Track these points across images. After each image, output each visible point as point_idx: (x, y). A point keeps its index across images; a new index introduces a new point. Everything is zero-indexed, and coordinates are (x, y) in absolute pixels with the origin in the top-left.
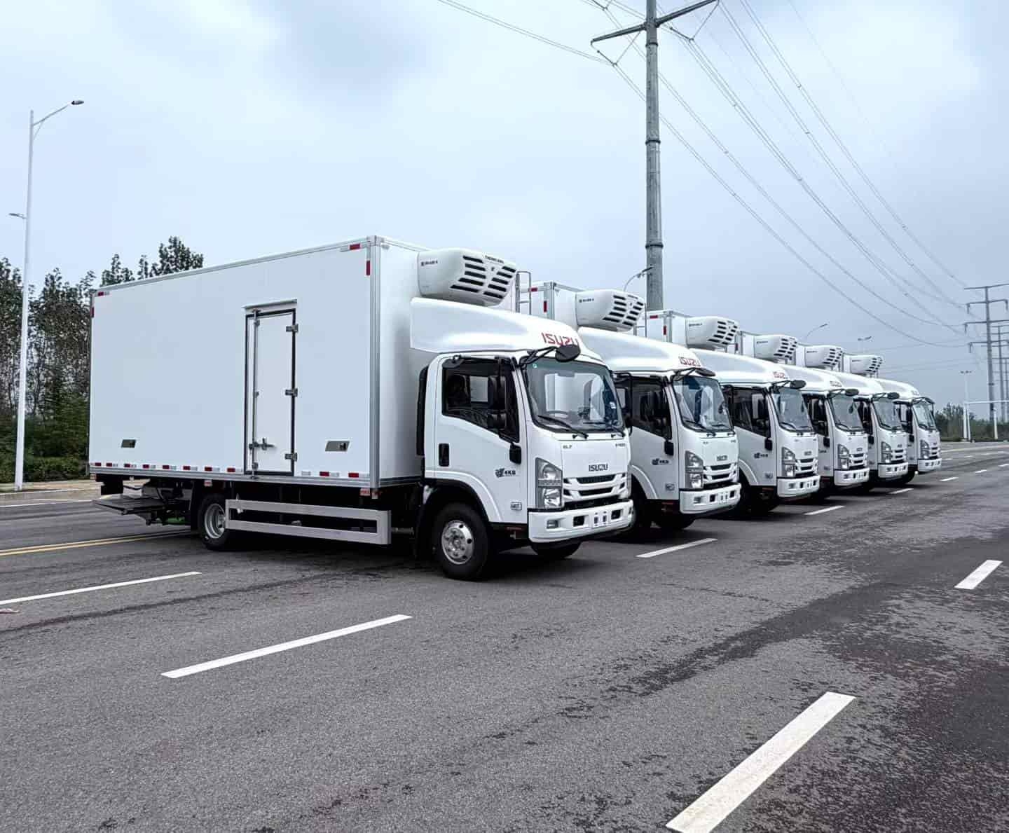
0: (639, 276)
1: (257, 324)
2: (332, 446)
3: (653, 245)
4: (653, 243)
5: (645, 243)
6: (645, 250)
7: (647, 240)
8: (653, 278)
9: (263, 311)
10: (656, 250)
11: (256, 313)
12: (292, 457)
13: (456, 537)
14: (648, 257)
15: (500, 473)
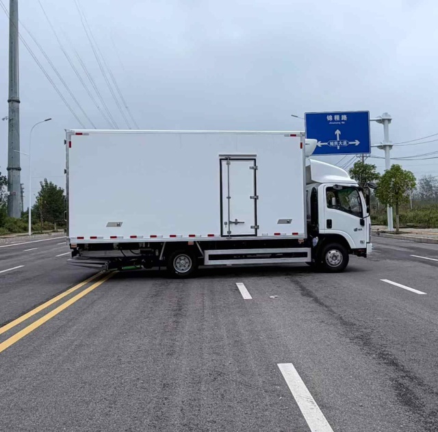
0: (3, 119)
1: (228, 164)
2: (281, 222)
3: (14, 101)
4: (14, 99)
5: (8, 99)
6: (8, 104)
7: (9, 96)
8: (14, 122)
9: (232, 158)
10: (15, 104)
11: (228, 158)
12: (256, 227)
13: (334, 256)
14: (10, 108)
15: (356, 230)
